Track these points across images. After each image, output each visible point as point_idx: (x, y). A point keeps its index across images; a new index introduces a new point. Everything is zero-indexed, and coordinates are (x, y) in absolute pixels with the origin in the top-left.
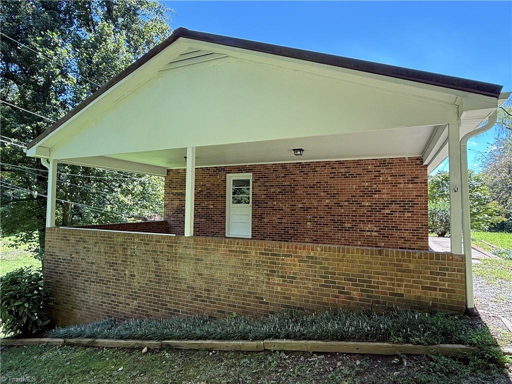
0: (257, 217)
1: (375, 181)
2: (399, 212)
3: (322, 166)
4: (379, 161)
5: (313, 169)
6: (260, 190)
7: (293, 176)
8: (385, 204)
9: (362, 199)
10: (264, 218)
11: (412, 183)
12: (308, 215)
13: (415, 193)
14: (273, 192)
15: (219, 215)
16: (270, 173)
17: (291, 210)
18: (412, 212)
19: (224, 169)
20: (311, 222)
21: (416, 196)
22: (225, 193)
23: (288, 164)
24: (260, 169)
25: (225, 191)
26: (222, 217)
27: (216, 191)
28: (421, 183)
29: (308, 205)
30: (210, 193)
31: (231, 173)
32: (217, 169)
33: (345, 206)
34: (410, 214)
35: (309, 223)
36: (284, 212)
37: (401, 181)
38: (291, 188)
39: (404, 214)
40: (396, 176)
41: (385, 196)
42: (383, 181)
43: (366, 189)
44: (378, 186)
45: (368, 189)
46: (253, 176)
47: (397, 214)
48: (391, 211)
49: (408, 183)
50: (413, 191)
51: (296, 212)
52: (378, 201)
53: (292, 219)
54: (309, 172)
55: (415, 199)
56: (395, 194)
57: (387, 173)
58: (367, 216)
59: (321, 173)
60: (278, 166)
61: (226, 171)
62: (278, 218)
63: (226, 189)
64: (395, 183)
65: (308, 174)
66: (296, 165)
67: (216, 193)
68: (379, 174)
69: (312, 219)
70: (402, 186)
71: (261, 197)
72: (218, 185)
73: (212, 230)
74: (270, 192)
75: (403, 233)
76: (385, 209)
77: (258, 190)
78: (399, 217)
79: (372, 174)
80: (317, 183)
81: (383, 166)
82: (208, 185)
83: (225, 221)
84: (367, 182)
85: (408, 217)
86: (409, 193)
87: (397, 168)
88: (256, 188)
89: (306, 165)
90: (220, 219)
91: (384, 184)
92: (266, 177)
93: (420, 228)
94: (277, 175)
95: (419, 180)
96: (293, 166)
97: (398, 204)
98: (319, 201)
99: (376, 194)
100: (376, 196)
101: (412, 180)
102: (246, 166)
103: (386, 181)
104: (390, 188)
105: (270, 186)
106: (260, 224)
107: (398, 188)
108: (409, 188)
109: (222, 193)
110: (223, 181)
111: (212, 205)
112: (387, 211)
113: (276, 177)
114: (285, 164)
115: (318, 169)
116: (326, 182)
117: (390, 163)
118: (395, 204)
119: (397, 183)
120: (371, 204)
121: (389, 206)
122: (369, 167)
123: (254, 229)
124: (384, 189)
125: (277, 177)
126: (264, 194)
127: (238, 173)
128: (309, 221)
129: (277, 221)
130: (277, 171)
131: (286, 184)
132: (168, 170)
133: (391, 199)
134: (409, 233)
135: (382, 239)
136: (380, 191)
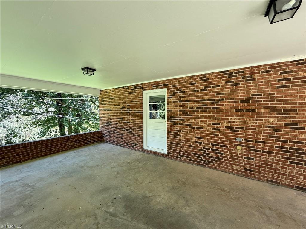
0: (172, 134)
3: (262, 72)
5: (248, 77)
6: (176, 106)
7: (216, 89)
10: (180, 136)
12: (237, 137)
14: (190, 108)
15: (138, 129)
16: (186, 87)
17: (213, 129)
19: (141, 86)
20: (242, 146)
22: (142, 109)
23: (209, 74)
24: (175, 84)
25: (142, 107)
26: (140, 131)
27: (135, 107)
29: (237, 124)
30: (130, 109)
31: (147, 90)
32: (134, 87)
35: (239, 148)
36: (204, 131)
38: (213, 103)
46: (167, 91)
51: (220, 132)
53: (214, 140)
54: (241, 81)
59: (262, 82)
60: (196, 79)
61: (142, 88)
62: (197, 137)
63: (142, 105)
65: (239, 84)
66: (220, 75)
67: (135, 109)
69: (245, 143)
71: (177, 113)
72: (136, 102)
73: (132, 142)
74: (187, 108)
77: (173, 106)
80: (253, 95)
82: (128, 102)
83: (143, 135)
88: (171, 104)
89: (236, 73)
90: (139, 133)
92: (182, 92)
94: (194, 89)
96: (216, 76)
98: (257, 120)
102: (160, 81)
105: (186, 101)
106: (176, 141)
109: (139, 109)
110: (140, 98)
111: (132, 119)
114: (205, 74)
115: (256, 76)
116: (270, 94)
123: (170, 145)
125: (195, 91)
126: (180, 111)
127: (153, 89)
128: (240, 145)
129: (195, 140)
130: (195, 83)
131: (206, 98)
132: (100, 91)
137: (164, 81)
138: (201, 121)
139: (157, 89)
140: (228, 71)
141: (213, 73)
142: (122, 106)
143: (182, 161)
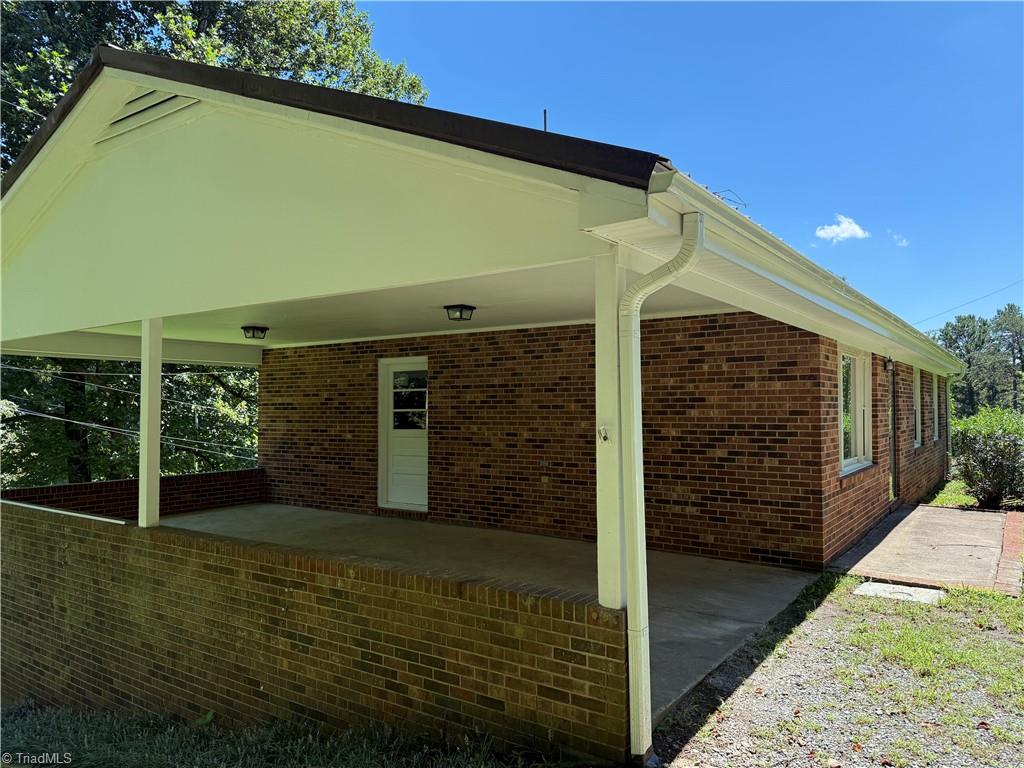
0: (438, 461)
1: (690, 374)
2: (750, 454)
3: (571, 338)
4: (699, 322)
5: (554, 345)
6: (445, 398)
7: (510, 364)
8: (714, 433)
9: (662, 420)
10: (453, 464)
11: (780, 379)
12: (541, 458)
13: (788, 406)
14: (471, 402)
15: (364, 455)
16: (464, 356)
17: (507, 446)
18: (782, 455)
19: (372, 347)
20: (549, 475)
21: (792, 413)
22: (376, 403)
23: (500, 332)
24: (443, 347)
25: (376, 398)
26: (370, 460)
27: (358, 399)
28: (803, 377)
29: (542, 434)
30: (345, 404)
31: (386, 356)
32: (358, 348)
34: (775, 462)
35: (545, 479)
36: (494, 451)
37: (753, 372)
38: (507, 391)
39: (761, 462)
40: (741, 359)
41: (714, 413)
42: (709, 374)
43: (670, 394)
44: (697, 387)
45: (675, 394)
46: (429, 363)
47: (745, 460)
48: (730, 453)
49: (771, 379)
50: (783, 399)
51: (518, 451)
52: (698, 426)
53: (509, 467)
54: (545, 351)
55: (788, 420)
56: (739, 406)
57: (720, 354)
58: (673, 464)
59: (570, 355)
60: (479, 340)
61: (376, 351)
62: (482, 466)
63: (376, 394)
64: (738, 379)
65: (541, 357)
66: (516, 336)
67: (358, 403)
68: (700, 355)
69: (553, 470)
70: (755, 385)
71: (447, 412)
72: (361, 385)
73: (351, 491)
74: (464, 402)
75: (759, 510)
76: (714, 447)
77: (440, 398)
78: (750, 468)
79: (683, 356)
80: (561, 378)
81: (709, 335)
82: (342, 385)
83: (376, 470)
84: (672, 376)
85: (771, 468)
86: (773, 406)
87: (742, 339)
88: (436, 393)
89: (537, 335)
90: (367, 465)
91: (713, 380)
92: (456, 367)
93: (801, 499)
94: (476, 360)
95: (797, 371)
96: (511, 337)
97: (747, 434)
98: (566, 424)
99: (692, 407)
100: (694, 413)
101: (781, 371)
102: (414, 339)
103: (717, 374)
104: (726, 393)
105: (464, 387)
106: (445, 479)
107: (746, 393)
108: (773, 392)
109: (369, 403)
110: (371, 375)
111: (350, 432)
112: (720, 453)
113: (476, 366)
114: (493, 333)
115: (563, 345)
116: (580, 378)
117: (728, 326)
118: (740, 434)
119: (744, 379)
120: (683, 432)
121: (724, 440)
122: (678, 338)
123: (435, 489)
124: (713, 393)
125: (478, 366)
126: (453, 408)
127: (400, 356)
128: (546, 475)
129: (480, 471)
130: (477, 350)
132: (264, 351)
133: (731, 419)
134: (773, 511)
135: (709, 526)
136: (703, 400)
140: (526, 330)
142: (325, 395)
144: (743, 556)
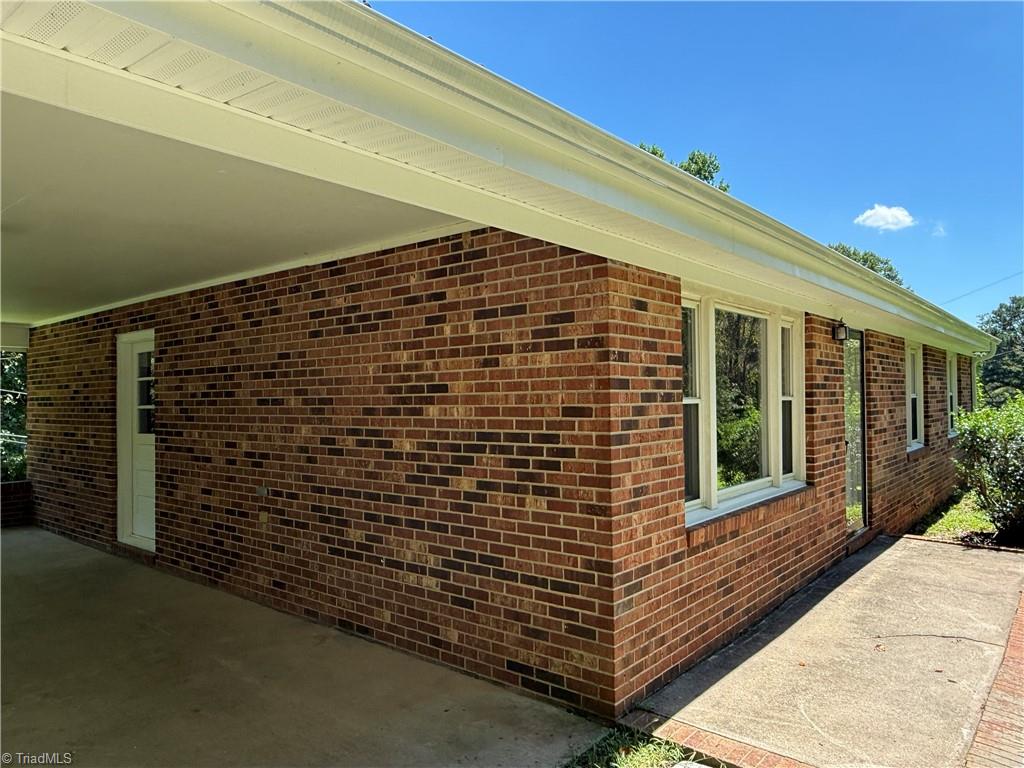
0: (164, 482)
1: (428, 343)
2: (507, 488)
3: (291, 291)
4: (440, 250)
5: (273, 303)
7: (229, 336)
8: (458, 448)
9: (394, 423)
10: (178, 487)
11: (550, 347)
12: (259, 483)
13: (560, 398)
14: (192, 395)
15: (105, 469)
17: (226, 462)
18: (553, 492)
19: (109, 319)
20: (268, 510)
21: (568, 412)
22: (114, 397)
23: (219, 288)
24: (168, 314)
25: (114, 391)
27: (98, 391)
29: (262, 446)
30: (89, 398)
31: (122, 331)
32: (96, 321)
33: (350, 452)
34: (542, 505)
35: (264, 516)
36: (214, 469)
37: (512, 336)
38: (226, 378)
39: (522, 503)
40: (495, 313)
41: (458, 412)
42: (453, 341)
43: (404, 379)
45: (409, 379)
46: (156, 338)
47: (500, 499)
48: (480, 485)
49: (536, 348)
50: (553, 385)
51: (237, 471)
52: (438, 435)
53: (229, 495)
54: (263, 314)
55: (560, 425)
56: (491, 400)
57: (466, 305)
58: (406, 500)
59: (290, 319)
60: (200, 300)
61: (114, 324)
62: (203, 491)
63: (115, 384)
64: (492, 350)
65: (260, 323)
66: (235, 293)
67: (98, 397)
68: (440, 308)
69: (272, 502)
70: (511, 361)
71: (171, 411)
72: (100, 372)
73: (92, 518)
74: (187, 395)
75: (519, 591)
76: (459, 472)
78: (507, 514)
79: (420, 312)
80: (280, 356)
81: (452, 272)
82: (86, 373)
83: (115, 490)
84: (405, 347)
85: (537, 516)
86: (539, 399)
87: (495, 276)
88: (162, 382)
89: (256, 289)
90: (107, 483)
91: (457, 353)
92: (179, 342)
93: (579, 577)
94: (198, 332)
95: (574, 332)
97: (503, 450)
98: (286, 430)
99: (431, 401)
100: (433, 411)
101: (550, 333)
102: (142, 304)
103: (462, 341)
104: (476, 376)
105: (186, 373)
106: (170, 508)
107: (501, 375)
108: (539, 372)
109: (108, 397)
110: (109, 358)
111: (92, 436)
112: (466, 484)
113: (197, 340)
114: (213, 289)
115: (282, 302)
117: (476, 255)
118: (492, 450)
119: (498, 350)
120: (419, 445)
121: (472, 460)
122: (413, 281)
123: (165, 519)
124: (457, 377)
125: (199, 340)
126: (176, 403)
127: (132, 330)
128: (265, 509)
129: (202, 499)
130: (199, 316)
131: (216, 363)
132: (31, 330)
133: (480, 424)
134: (539, 596)
135: (451, 612)
136: (444, 388)
137: (151, 302)
138: (209, 436)
139: (137, 329)
140: (245, 282)
141: (224, 286)
142: (74, 386)
143: (180, 574)
144: (497, 674)
